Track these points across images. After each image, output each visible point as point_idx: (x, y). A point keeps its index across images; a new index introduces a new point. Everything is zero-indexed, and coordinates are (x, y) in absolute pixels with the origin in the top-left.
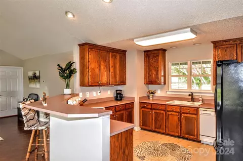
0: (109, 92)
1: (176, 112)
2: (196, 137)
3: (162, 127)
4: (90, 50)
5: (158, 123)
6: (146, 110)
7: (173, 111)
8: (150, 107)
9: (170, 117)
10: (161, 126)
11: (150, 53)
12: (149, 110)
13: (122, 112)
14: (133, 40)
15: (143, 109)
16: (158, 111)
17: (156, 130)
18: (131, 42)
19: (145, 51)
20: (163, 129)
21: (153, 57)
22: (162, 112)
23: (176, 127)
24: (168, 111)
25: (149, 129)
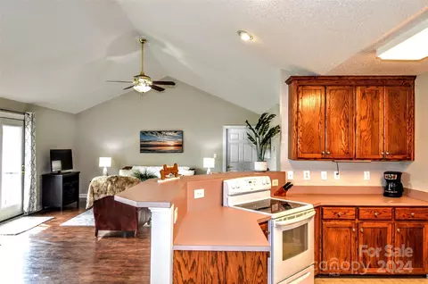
0: (367, 175)
4: (300, 88)
13: (383, 225)
14: (375, 51)
18: (371, 57)
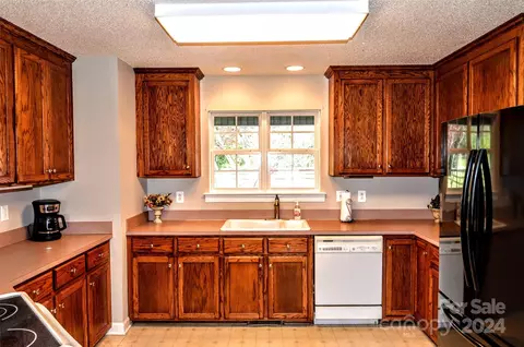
1: (251, 254)
2: (305, 314)
3: (208, 305)
5: (197, 295)
6: (152, 259)
7: (243, 253)
8: (166, 248)
9: (234, 270)
10: (204, 301)
11: (157, 77)
12: (164, 259)
15: (144, 259)
16: (194, 259)
17: (191, 316)
19: (138, 71)
20: (212, 310)
21: (169, 91)
22: (209, 258)
23: (251, 296)
24: (228, 255)
25: (166, 316)
